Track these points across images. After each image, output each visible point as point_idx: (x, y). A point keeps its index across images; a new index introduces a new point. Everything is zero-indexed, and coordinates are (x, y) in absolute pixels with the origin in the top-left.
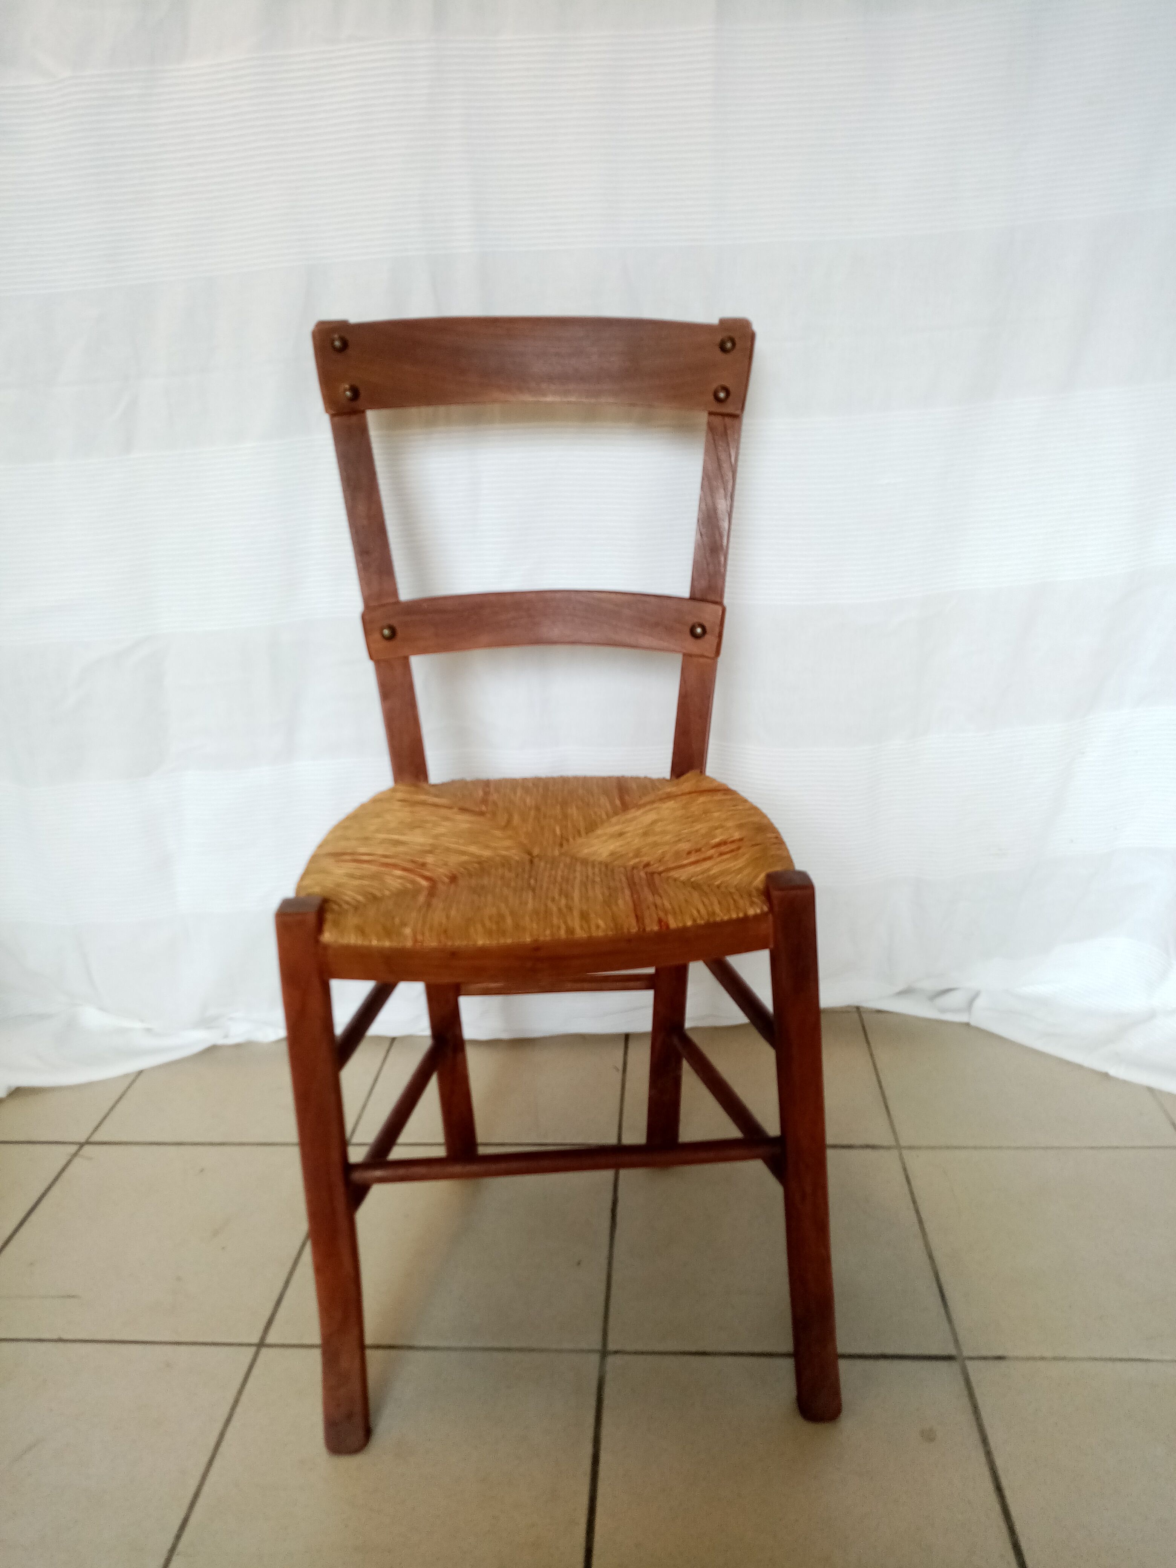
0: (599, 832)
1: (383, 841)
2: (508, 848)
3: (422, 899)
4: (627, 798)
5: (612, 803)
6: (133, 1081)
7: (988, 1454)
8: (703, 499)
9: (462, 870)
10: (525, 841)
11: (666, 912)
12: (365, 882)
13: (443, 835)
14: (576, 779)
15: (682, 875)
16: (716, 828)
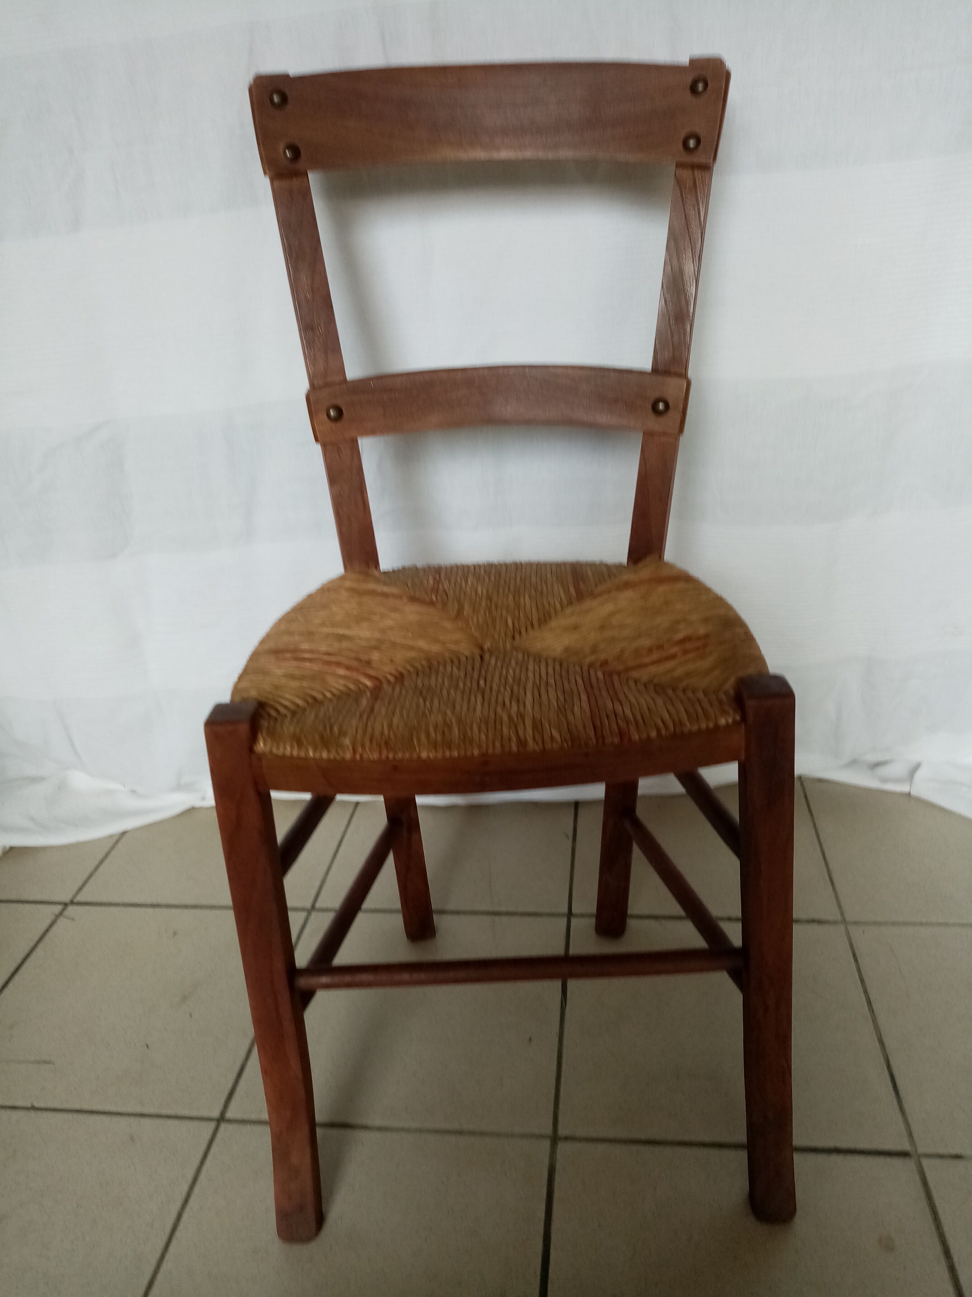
0: (553, 624)
1: (328, 636)
2: (457, 642)
3: (364, 702)
4: (582, 586)
5: (567, 591)
6: (117, 842)
7: (952, 1269)
8: (668, 261)
9: (409, 667)
10: (477, 634)
11: (627, 721)
12: (305, 684)
13: (391, 628)
14: (530, 565)
15: (644, 675)
16: (678, 622)
